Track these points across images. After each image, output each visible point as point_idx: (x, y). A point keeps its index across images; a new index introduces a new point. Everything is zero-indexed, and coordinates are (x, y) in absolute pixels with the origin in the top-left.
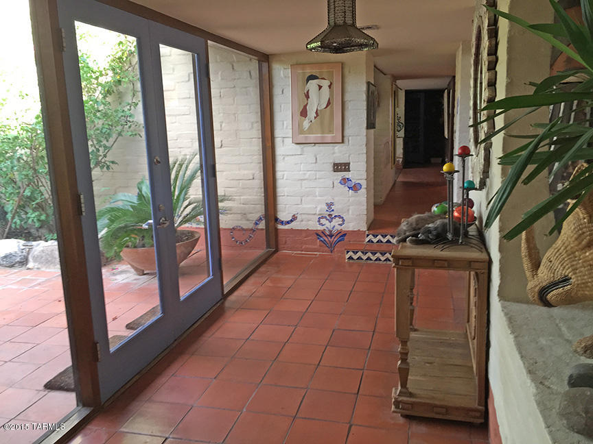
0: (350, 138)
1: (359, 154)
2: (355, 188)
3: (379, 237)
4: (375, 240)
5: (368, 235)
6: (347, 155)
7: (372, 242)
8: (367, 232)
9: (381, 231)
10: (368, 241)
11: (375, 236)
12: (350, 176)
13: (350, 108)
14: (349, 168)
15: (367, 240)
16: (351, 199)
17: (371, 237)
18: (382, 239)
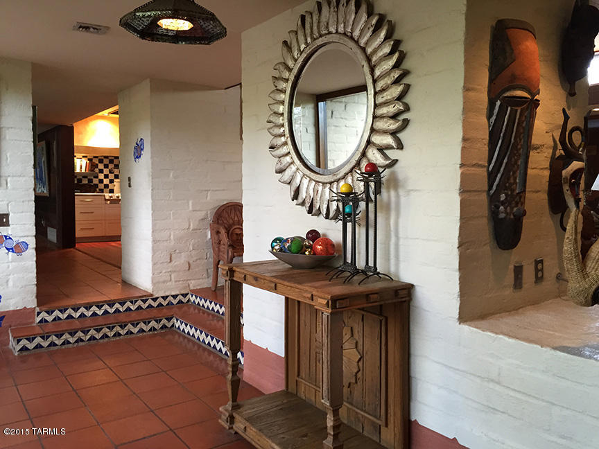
0: (9, 180)
1: (23, 202)
2: (18, 249)
3: (57, 313)
4: (50, 318)
5: (39, 314)
6: (5, 202)
7: (46, 321)
8: (38, 309)
9: (57, 304)
10: (41, 321)
11: (50, 313)
12: (10, 233)
13: (7, 138)
14: (8, 221)
15: (38, 319)
16: (12, 266)
17: (44, 315)
18: (61, 316)
